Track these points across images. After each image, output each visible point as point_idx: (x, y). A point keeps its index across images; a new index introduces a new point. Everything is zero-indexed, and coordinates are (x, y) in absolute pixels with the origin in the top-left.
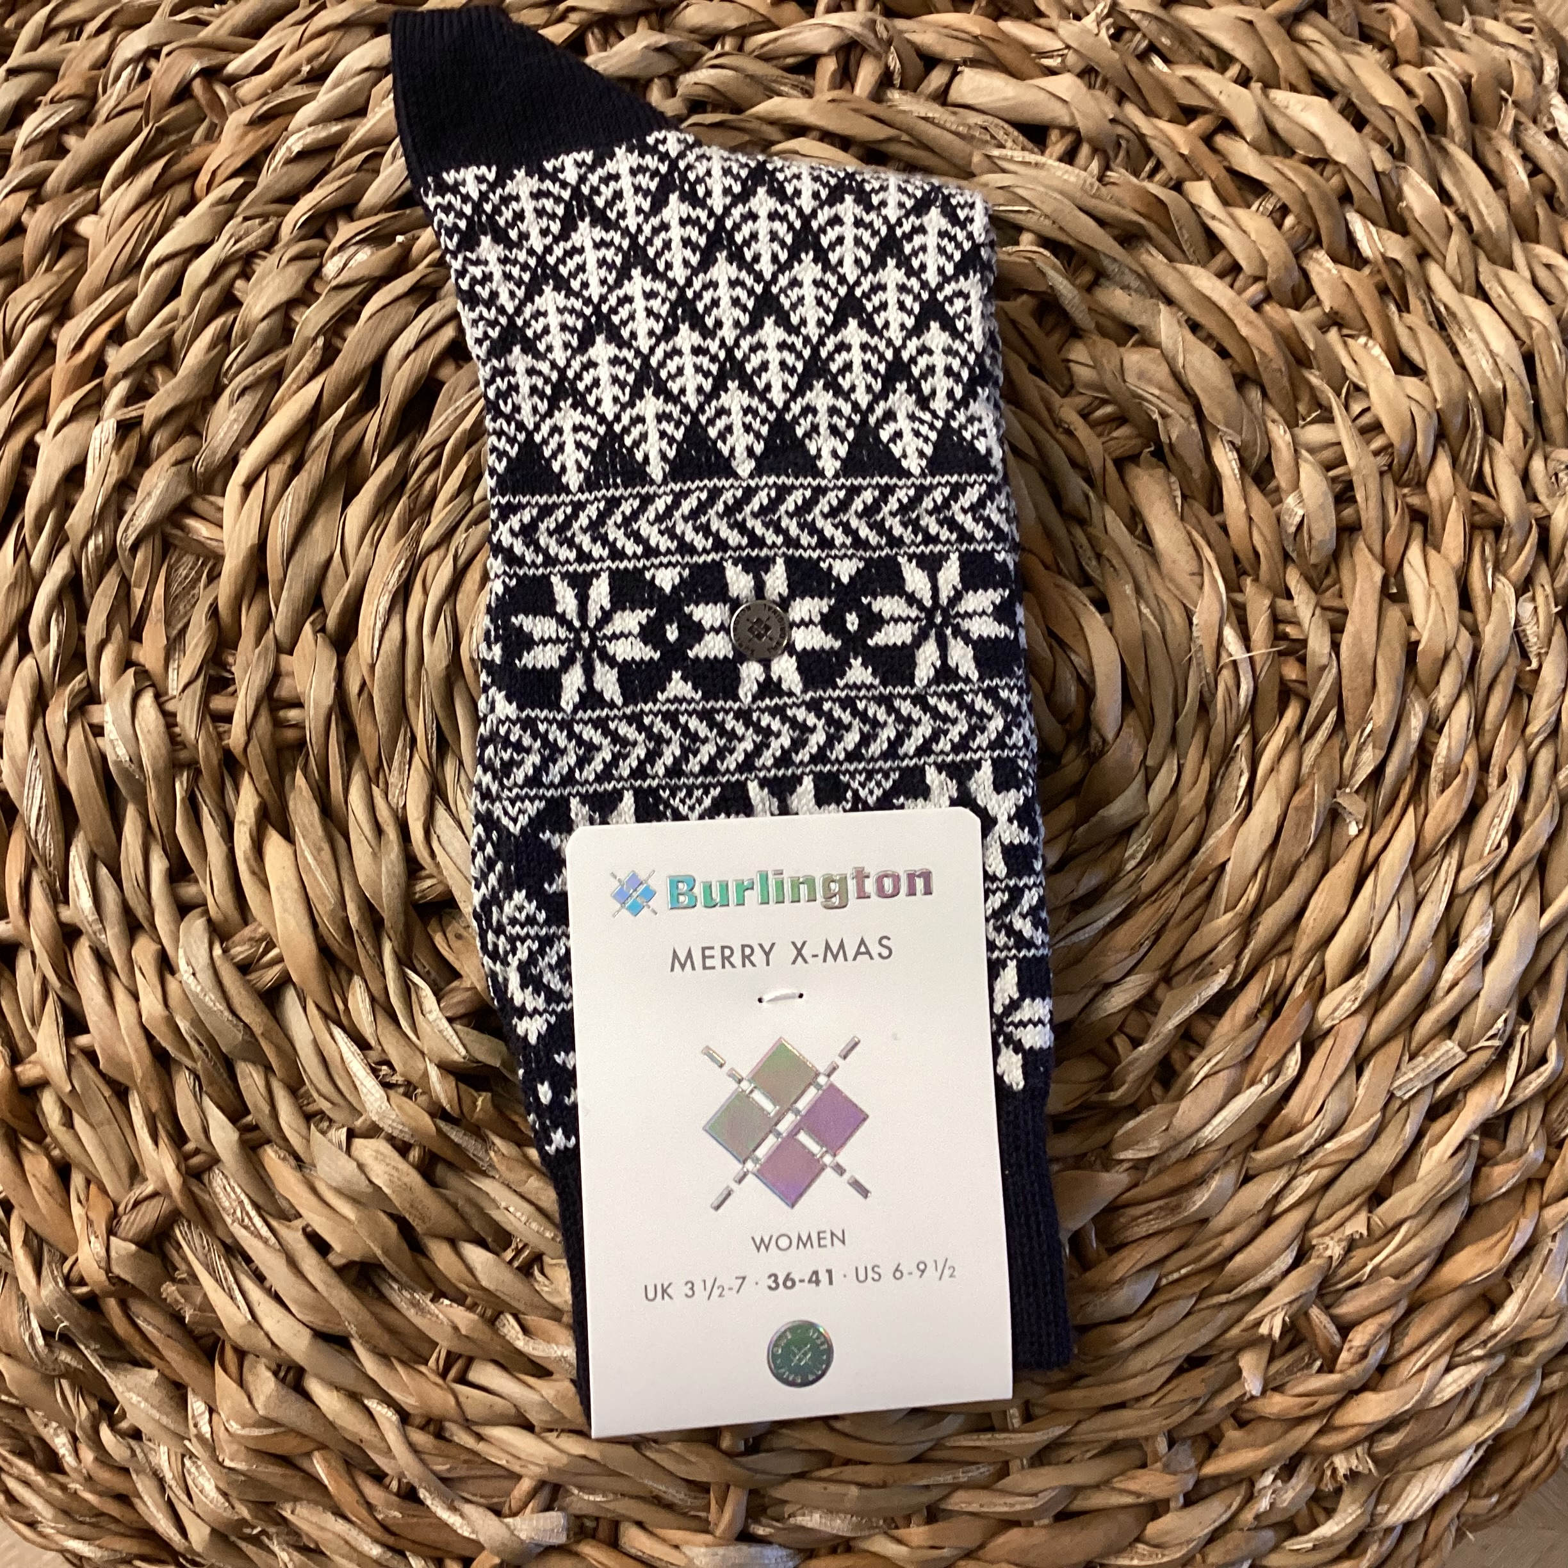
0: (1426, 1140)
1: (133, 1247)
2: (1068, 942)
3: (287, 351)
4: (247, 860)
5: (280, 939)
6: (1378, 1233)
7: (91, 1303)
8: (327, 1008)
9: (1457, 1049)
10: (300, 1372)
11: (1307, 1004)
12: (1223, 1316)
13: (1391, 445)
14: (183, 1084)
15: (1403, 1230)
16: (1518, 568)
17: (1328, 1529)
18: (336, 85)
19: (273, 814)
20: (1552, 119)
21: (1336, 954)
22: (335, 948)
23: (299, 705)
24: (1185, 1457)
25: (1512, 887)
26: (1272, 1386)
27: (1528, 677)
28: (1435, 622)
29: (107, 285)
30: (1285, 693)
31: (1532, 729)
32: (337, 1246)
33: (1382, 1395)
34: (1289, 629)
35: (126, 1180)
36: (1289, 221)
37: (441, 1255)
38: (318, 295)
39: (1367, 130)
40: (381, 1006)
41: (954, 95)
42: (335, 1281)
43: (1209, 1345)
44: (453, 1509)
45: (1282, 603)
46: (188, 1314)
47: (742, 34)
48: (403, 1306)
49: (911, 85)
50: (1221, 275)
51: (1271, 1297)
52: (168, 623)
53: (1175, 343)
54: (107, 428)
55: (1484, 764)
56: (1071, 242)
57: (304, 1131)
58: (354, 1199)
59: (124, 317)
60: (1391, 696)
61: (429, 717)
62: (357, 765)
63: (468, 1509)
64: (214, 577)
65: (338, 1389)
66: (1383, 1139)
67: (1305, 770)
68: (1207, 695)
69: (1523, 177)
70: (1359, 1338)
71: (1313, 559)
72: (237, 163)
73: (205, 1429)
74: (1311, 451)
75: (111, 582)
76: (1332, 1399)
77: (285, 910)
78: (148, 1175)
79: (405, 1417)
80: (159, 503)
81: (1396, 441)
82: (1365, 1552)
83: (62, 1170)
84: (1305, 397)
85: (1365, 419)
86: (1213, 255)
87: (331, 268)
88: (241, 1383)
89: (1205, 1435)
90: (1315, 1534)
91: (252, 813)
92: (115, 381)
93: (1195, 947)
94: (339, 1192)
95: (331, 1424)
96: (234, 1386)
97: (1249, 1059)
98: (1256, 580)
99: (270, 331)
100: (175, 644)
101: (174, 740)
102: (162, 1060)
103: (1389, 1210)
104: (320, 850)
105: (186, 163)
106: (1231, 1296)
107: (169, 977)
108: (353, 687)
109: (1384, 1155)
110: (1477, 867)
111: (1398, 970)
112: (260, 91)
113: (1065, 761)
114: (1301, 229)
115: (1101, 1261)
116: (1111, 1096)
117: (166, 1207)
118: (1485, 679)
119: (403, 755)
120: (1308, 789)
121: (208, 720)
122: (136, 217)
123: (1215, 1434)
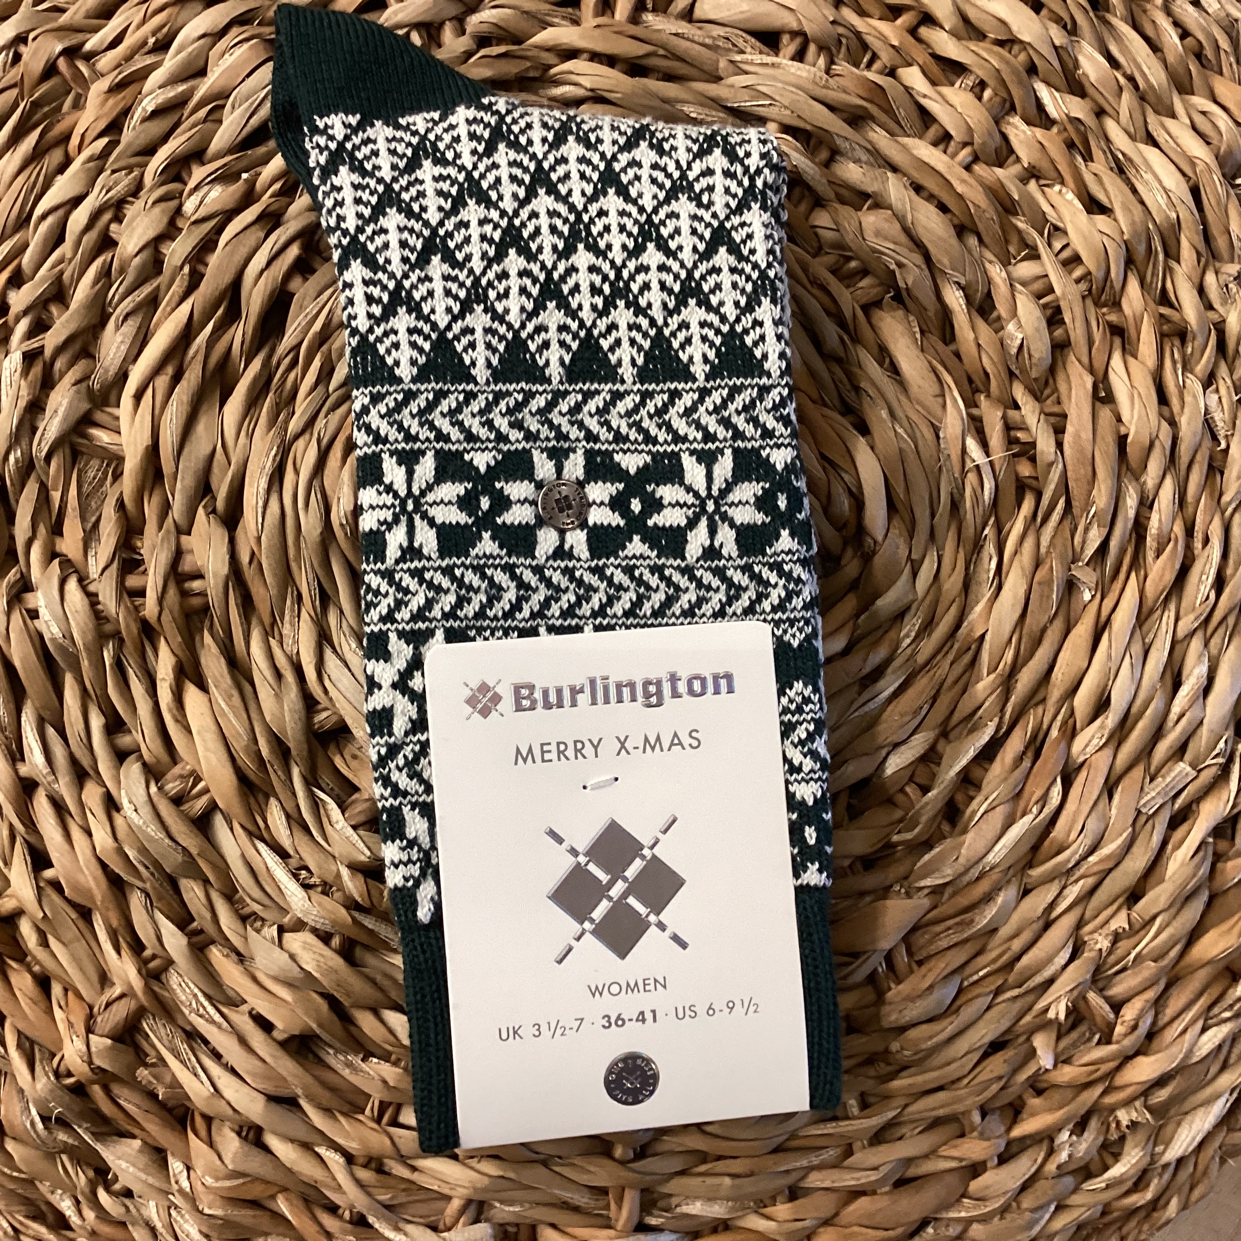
0: (1170, 847)
1: (109, 1042)
2: (861, 712)
3: (159, 280)
4: (170, 710)
5: (205, 776)
6: (1137, 926)
7: (79, 1090)
8: (250, 827)
9: (1189, 769)
10: (259, 1130)
11: (1063, 745)
12: (1016, 1006)
13: (1089, 273)
14: (136, 901)
15: (1158, 921)
16: (1202, 366)
17: (1117, 1171)
18: (178, 52)
19: (188, 668)
21: (1083, 700)
22: (252, 776)
23: (200, 576)
24: (996, 1125)
25: (1221, 631)
26: (1063, 1059)
27: (1219, 456)
28: (1140, 417)
30: (1021, 487)
31: (1226, 498)
32: (279, 1024)
33: (1153, 1057)
34: (1019, 434)
35: (98, 987)
36: (987, 94)
37: (366, 1022)
38: (180, 230)
39: (1044, 12)
40: (295, 820)
41: (698, 13)
42: (280, 1053)
43: (1009, 1031)
44: (397, 1229)
45: (1012, 413)
46: (161, 1092)
48: (339, 1067)
49: (661, 8)
50: (935, 144)
51: (1054, 987)
52: (83, 519)
53: (904, 205)
54: (14, 360)
55: (1189, 532)
56: (809, 127)
57: (242, 931)
58: (289, 984)
59: (19, 265)
60: (1109, 482)
61: (311, 576)
62: (254, 622)
63: (409, 1228)
64: (118, 476)
65: (292, 1141)
66: (1135, 849)
67: (1043, 550)
68: (956, 496)
69: (1176, 40)
70: (1129, 1013)
71: (1034, 374)
72: (102, 125)
73: (185, 1184)
74: (1024, 284)
75: (31, 489)
76: (1112, 1065)
77: (207, 749)
78: (115, 980)
79: (350, 1159)
80: (65, 419)
81: (1092, 269)
82: (1148, 1185)
83: (43, 982)
84: (1014, 239)
85: (1065, 254)
86: (927, 128)
87: (189, 206)
88: (211, 1144)
89: (1011, 1104)
90: (1107, 1175)
91: (171, 671)
92: (17, 320)
93: (966, 706)
94: (276, 979)
95: (289, 1170)
96: (206, 1148)
97: (1019, 795)
98: (988, 396)
99: (143, 267)
100: (90, 536)
101: (98, 616)
102: (117, 885)
103: (1144, 906)
104: (231, 697)
105: (59, 129)
106: (1023, 989)
107: (116, 815)
108: (245, 558)
109: (1137, 862)
110: (1192, 617)
111: (1134, 710)
112: (114, 63)
113: (843, 562)
114: (998, 99)
115: (912, 972)
116: (908, 836)
117: (133, 1005)
118: (1184, 459)
119: (292, 610)
120: (1047, 566)
121: (125, 596)
122: (21, 179)
123: (1018, 1103)
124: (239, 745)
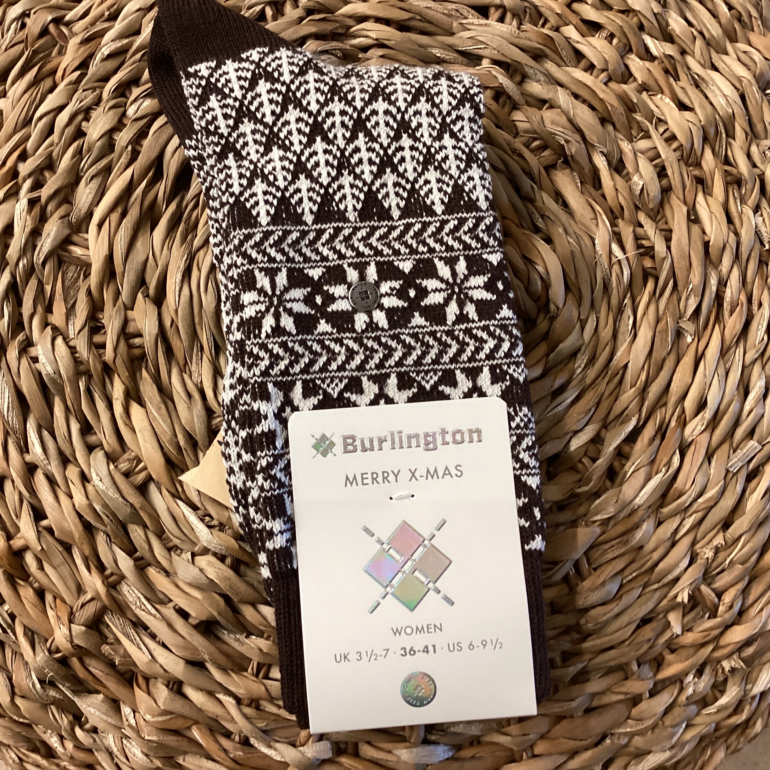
0: (748, 492)
1: (84, 628)
2: (553, 412)
3: (112, 155)
4: (122, 418)
5: (145, 457)
6: (730, 542)
7: (64, 662)
8: (173, 491)
9: (757, 444)
10: (180, 684)
11: (679, 430)
12: (657, 595)
13: (682, 145)
14: (101, 539)
15: (743, 539)
16: (752, 201)
17: (723, 701)
18: (123, 20)
19: (132, 393)
21: (690, 403)
22: (174, 459)
23: (140, 335)
24: (647, 671)
26: (687, 629)
27: (766, 254)
28: (716, 229)
29: (15, 132)
30: (646, 275)
32: (193, 613)
33: (743, 626)
34: (643, 242)
35: (76, 595)
36: (615, 41)
37: (248, 612)
38: (125, 125)
42: (194, 632)
43: (652, 611)
44: (270, 747)
45: (639, 230)
46: (117, 660)
48: (231, 642)
50: (586, 70)
51: (680, 582)
52: (65, 301)
53: (568, 105)
54: (23, 203)
55: (750, 300)
56: (508, 61)
57: (168, 556)
58: (200, 588)
59: (25, 148)
60: (700, 269)
61: (209, 336)
62: (173, 364)
63: (278, 745)
64: (87, 275)
65: (201, 690)
66: (727, 493)
67: (661, 312)
68: (607, 281)
69: (726, 11)
70: (727, 598)
71: (651, 206)
72: (76, 63)
73: (133, 722)
74: (642, 153)
75: (33, 283)
76: (718, 631)
77: (145, 441)
78: (87, 589)
79: (238, 701)
80: (55, 239)
81: (683, 143)
82: (743, 711)
83: (40, 594)
84: (635, 127)
85: (667, 135)
86: (579, 62)
87: (131, 111)
88: (149, 693)
89: (655, 659)
90: (717, 704)
91: (122, 394)
92: (24, 180)
93: (617, 408)
94: (191, 585)
95: (200, 710)
96: (146, 695)
97: (653, 462)
98: (623, 219)
99: (103, 146)
100: (70, 312)
101: (76, 361)
102: (88, 528)
103: (733, 531)
104: (160, 408)
105: (49, 66)
106: (661, 584)
107: (87, 484)
108: (168, 323)
109: (728, 502)
110: (754, 351)
111: (722, 407)
112: (84, 27)
113: (538, 322)
114: (621, 44)
115: (591, 574)
116: (586, 488)
117: (99, 605)
118: (744, 257)
119: (197, 355)
120: (664, 321)
121: (93, 348)
122: (27, 96)
123: (660, 658)
124: (165, 439)
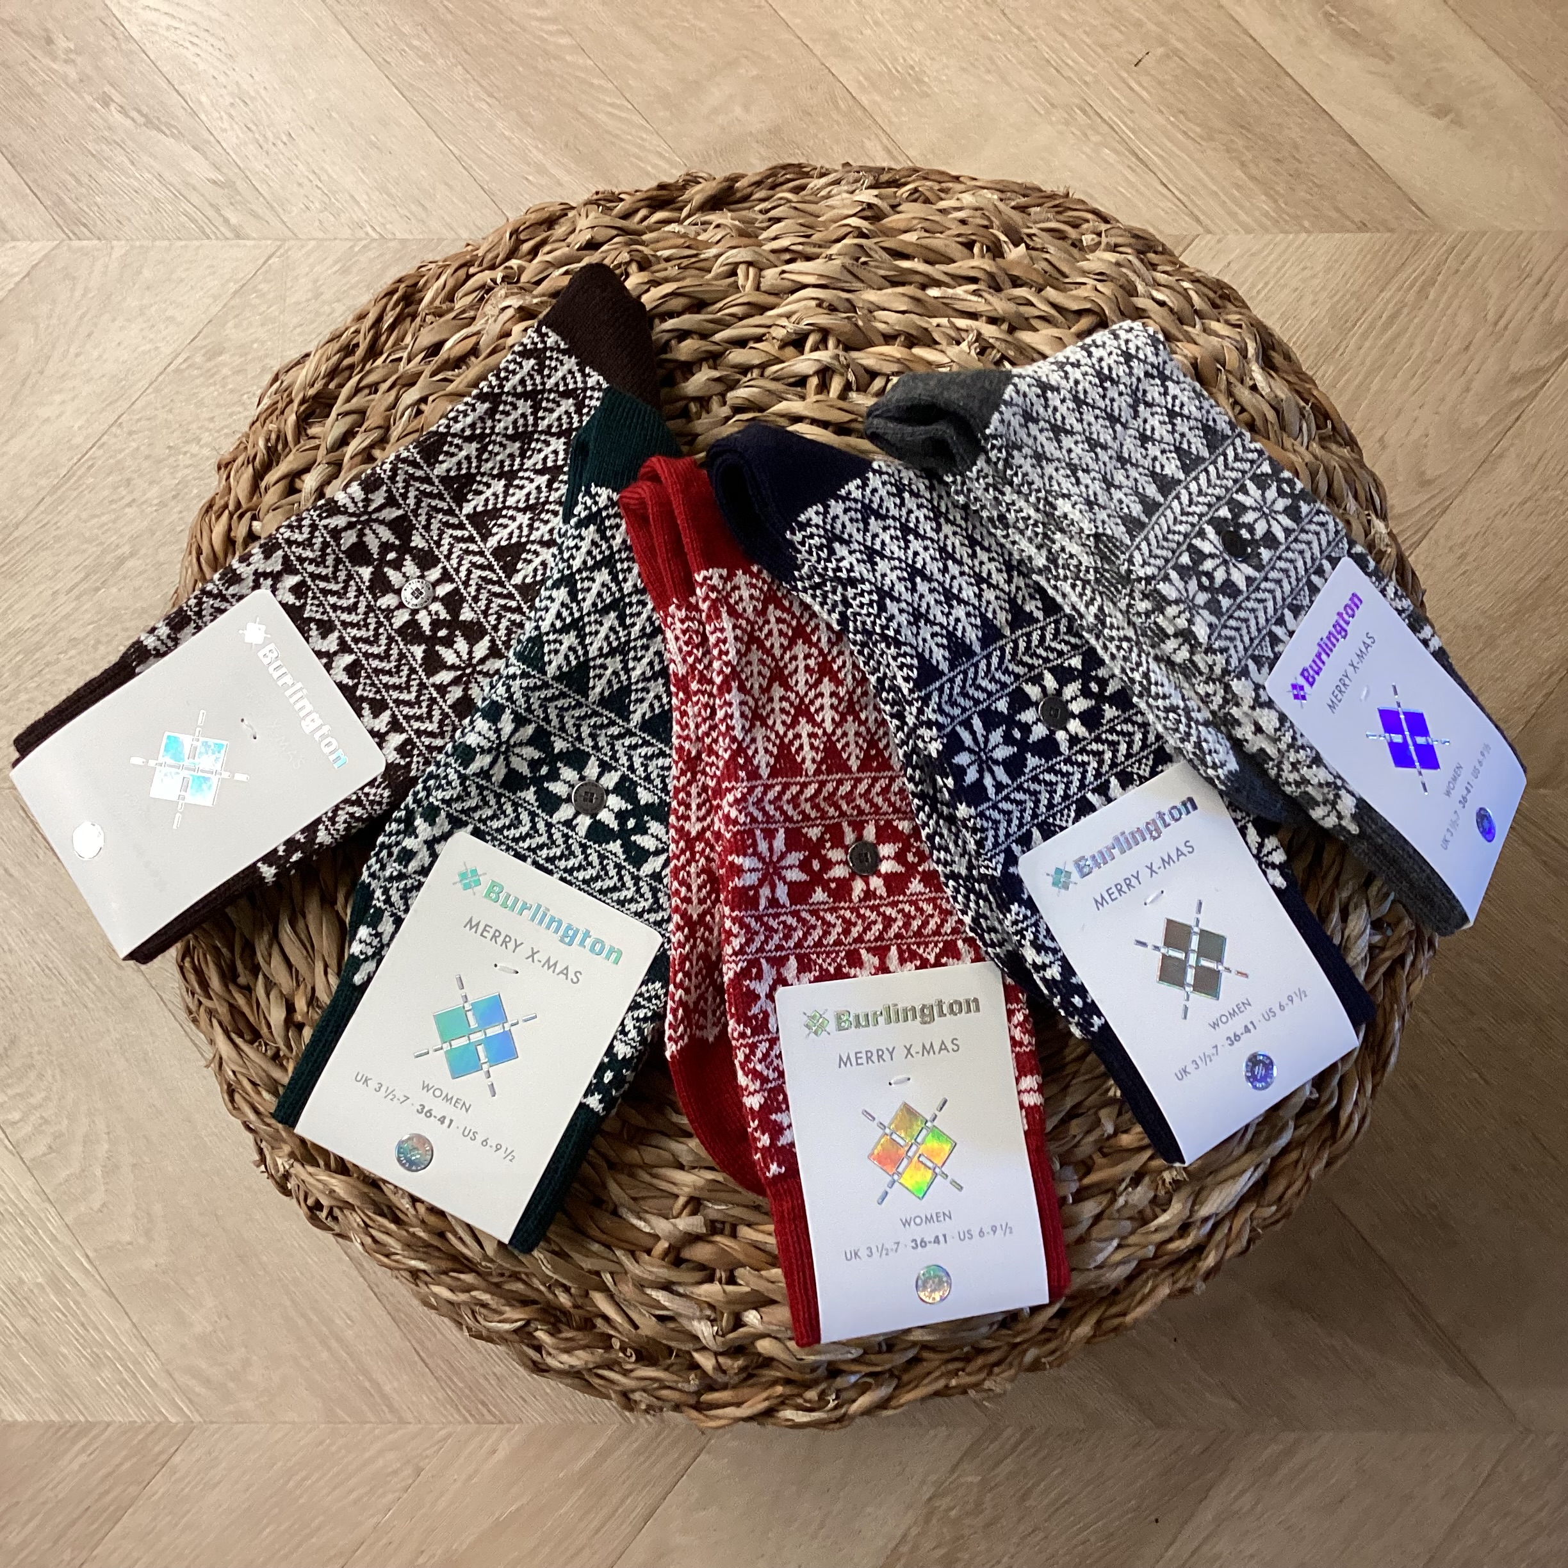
17: (1163, 1219)
20: (1252, 379)
24: (1071, 1173)
26: (1120, 1130)
43: (1079, 1105)
44: (641, 1218)
47: (763, 367)
49: (862, 389)
63: (650, 1217)
82: (1188, 1235)
89: (1083, 1162)
90: (1157, 1222)
123: (1090, 1162)
